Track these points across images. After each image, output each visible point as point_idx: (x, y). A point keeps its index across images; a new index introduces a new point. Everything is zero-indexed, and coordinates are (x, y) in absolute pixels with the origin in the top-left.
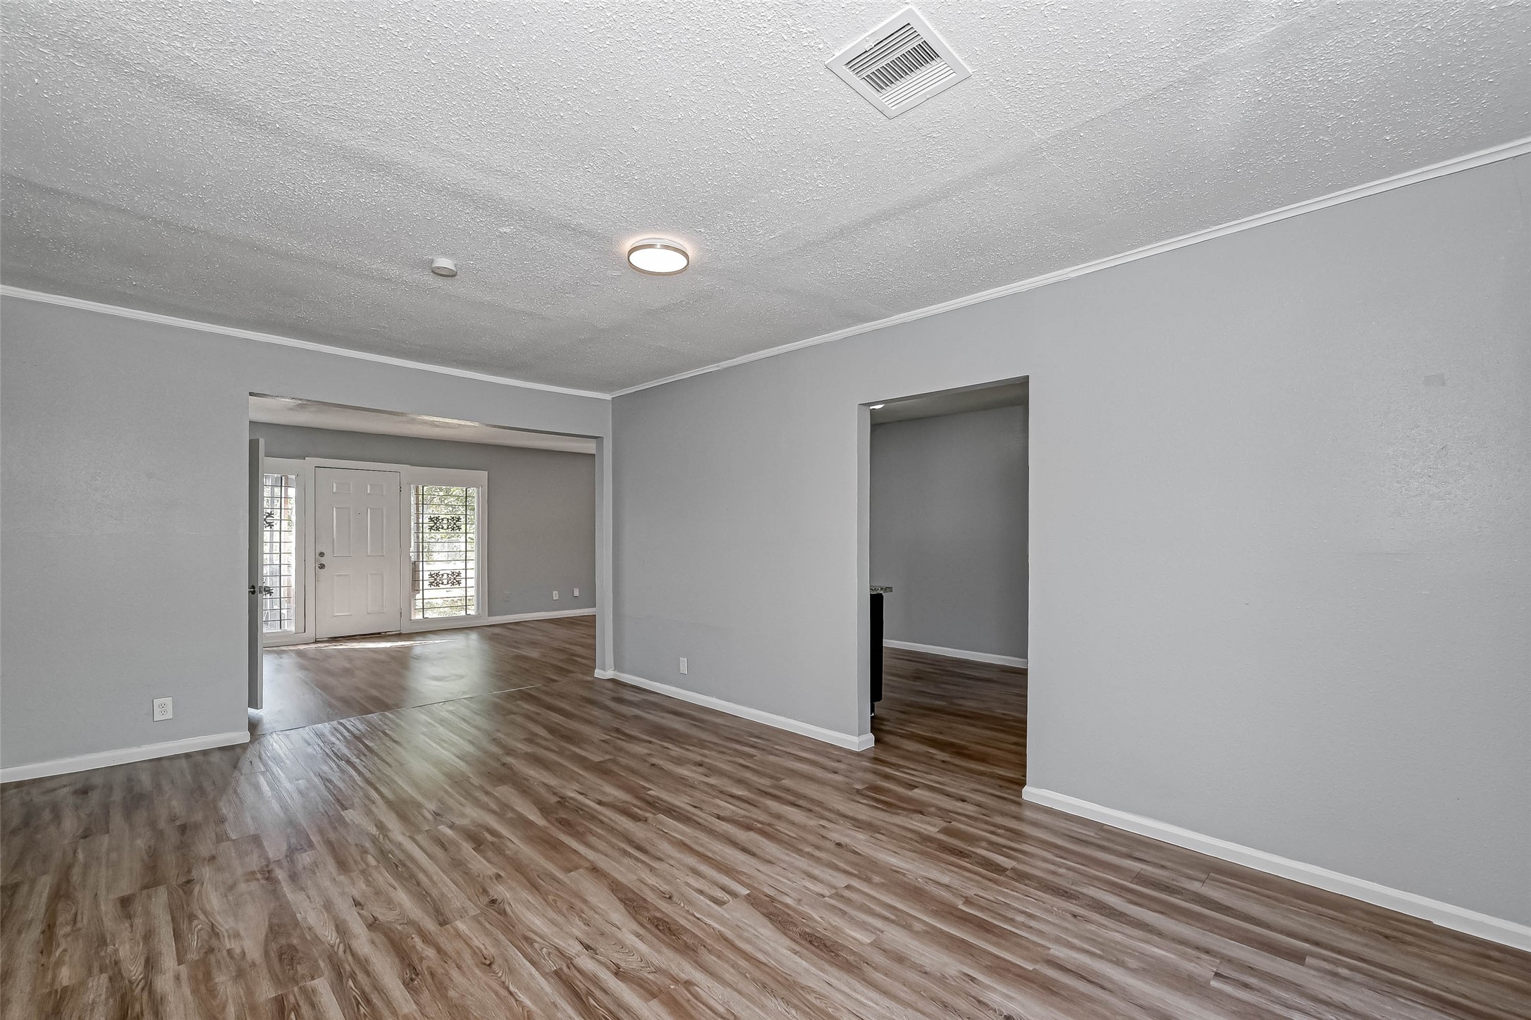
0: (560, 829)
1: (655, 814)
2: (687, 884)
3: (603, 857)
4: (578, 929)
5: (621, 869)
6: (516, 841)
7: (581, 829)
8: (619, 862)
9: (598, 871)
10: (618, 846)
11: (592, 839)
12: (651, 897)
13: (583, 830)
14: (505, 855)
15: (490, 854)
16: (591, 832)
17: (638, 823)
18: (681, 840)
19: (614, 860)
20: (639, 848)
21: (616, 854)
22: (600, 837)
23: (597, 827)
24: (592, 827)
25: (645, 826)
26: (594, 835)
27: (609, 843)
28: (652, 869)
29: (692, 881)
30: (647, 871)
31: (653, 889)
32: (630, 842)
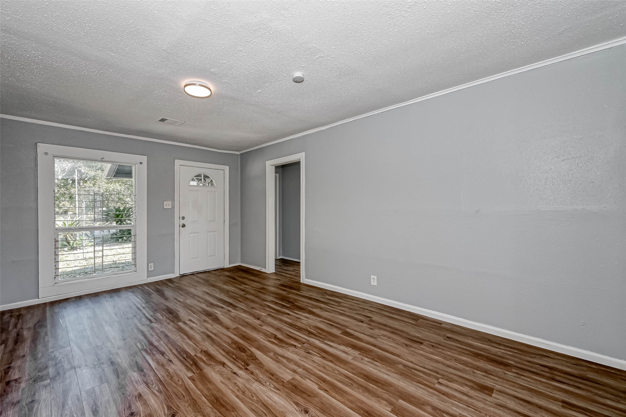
0: (243, 345)
1: (196, 355)
2: (197, 324)
3: (224, 333)
4: (232, 314)
5: (218, 329)
6: (261, 339)
7: (234, 346)
8: (218, 331)
9: (226, 328)
10: (218, 338)
11: (229, 341)
12: (210, 321)
13: (232, 345)
14: (263, 333)
15: (269, 333)
16: (229, 345)
17: (206, 349)
18: (190, 341)
19: (220, 332)
20: (209, 336)
21: (219, 334)
22: (225, 342)
23: (226, 347)
24: (229, 347)
25: (203, 348)
26: (228, 342)
27: (221, 339)
28: (207, 329)
29: (194, 325)
30: (209, 328)
31: (208, 323)
32: (212, 340)
